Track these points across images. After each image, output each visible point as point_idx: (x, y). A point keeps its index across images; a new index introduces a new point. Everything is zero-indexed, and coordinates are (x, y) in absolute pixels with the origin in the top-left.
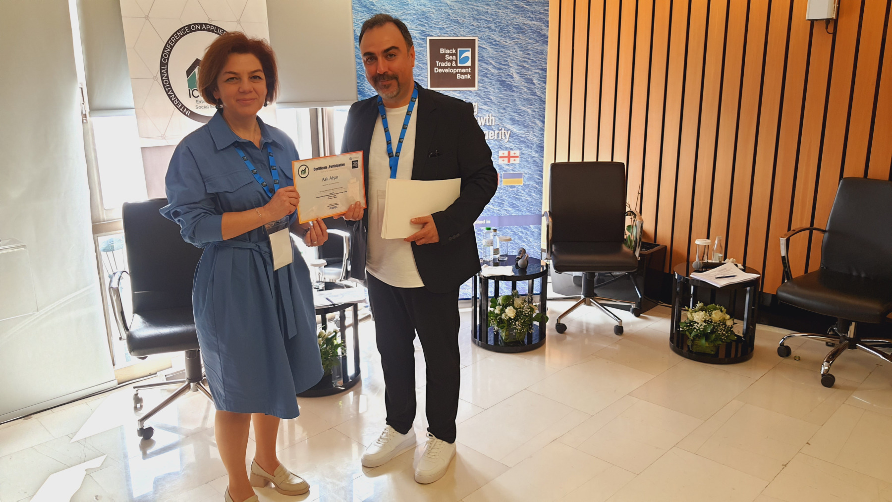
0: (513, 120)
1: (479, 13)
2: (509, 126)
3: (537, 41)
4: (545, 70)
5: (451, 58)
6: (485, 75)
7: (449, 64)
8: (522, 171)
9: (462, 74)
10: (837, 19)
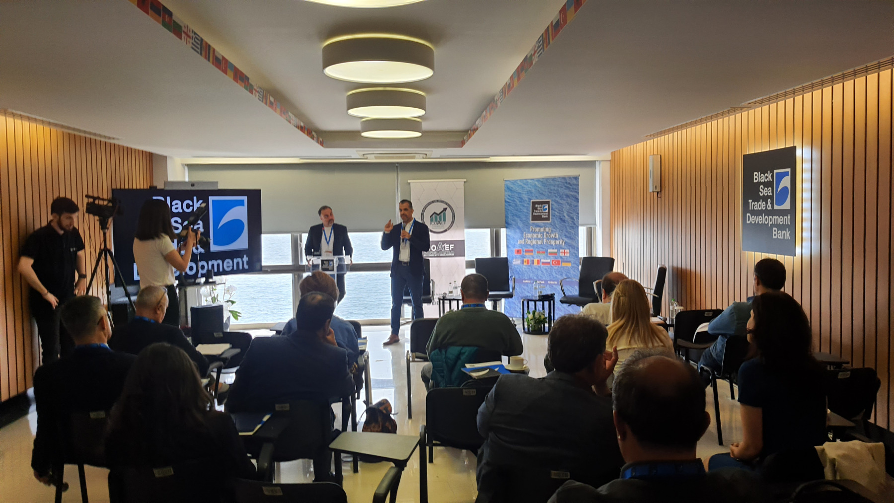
0: (565, 235)
2: (564, 238)
4: (578, 214)
5: (540, 209)
6: (554, 216)
7: (539, 211)
8: (570, 260)
9: (545, 215)
10: (661, 191)
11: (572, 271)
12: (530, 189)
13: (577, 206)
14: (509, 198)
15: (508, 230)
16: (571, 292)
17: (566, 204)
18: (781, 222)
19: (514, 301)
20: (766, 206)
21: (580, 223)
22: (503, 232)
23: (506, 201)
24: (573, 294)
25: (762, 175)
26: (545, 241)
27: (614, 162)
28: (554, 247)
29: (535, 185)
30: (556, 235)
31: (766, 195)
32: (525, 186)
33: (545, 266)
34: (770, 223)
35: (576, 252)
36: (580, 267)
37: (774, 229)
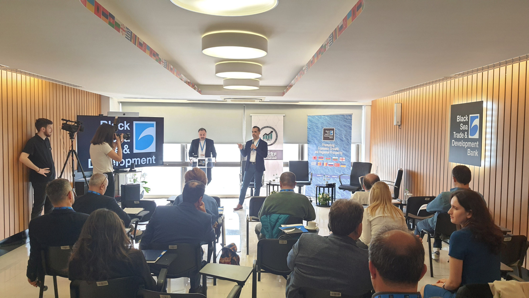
0: (343, 149)
1: (335, 122)
2: (342, 151)
3: (349, 129)
4: (351, 136)
5: (328, 133)
6: (336, 137)
7: (328, 134)
8: (345, 163)
9: (331, 137)
10: (401, 125)
11: (346, 170)
12: (323, 121)
13: (351, 132)
14: (310, 126)
15: (309, 145)
16: (345, 182)
17: (344, 131)
18: (473, 146)
19: (311, 187)
20: (464, 136)
21: (352, 142)
22: (306, 146)
23: (308, 128)
24: (347, 184)
25: (462, 117)
26: (331, 152)
27: (373, 106)
28: (336, 156)
29: (326, 119)
30: (337, 149)
31: (464, 129)
32: (320, 119)
33: (330, 167)
34: (466, 146)
35: (349, 159)
36: (351, 168)
37: (468, 150)
